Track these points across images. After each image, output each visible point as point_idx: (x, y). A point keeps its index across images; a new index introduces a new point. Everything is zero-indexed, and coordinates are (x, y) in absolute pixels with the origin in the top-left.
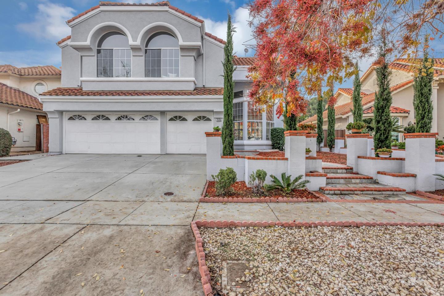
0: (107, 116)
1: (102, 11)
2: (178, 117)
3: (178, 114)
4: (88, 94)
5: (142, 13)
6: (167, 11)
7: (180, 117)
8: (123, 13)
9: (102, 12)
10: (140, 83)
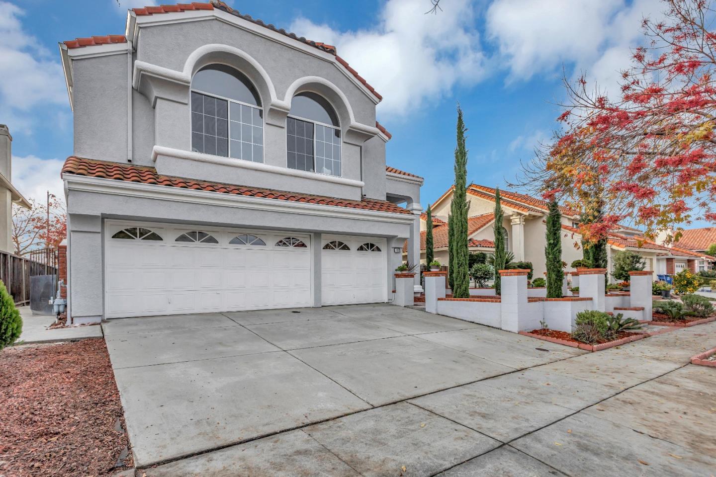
0: (210, 234)
1: (217, 19)
2: (338, 244)
3: (338, 239)
4: (171, 182)
5: (293, 51)
6: (332, 63)
7: (340, 244)
8: (257, 38)
9: (216, 21)
10: (279, 176)
